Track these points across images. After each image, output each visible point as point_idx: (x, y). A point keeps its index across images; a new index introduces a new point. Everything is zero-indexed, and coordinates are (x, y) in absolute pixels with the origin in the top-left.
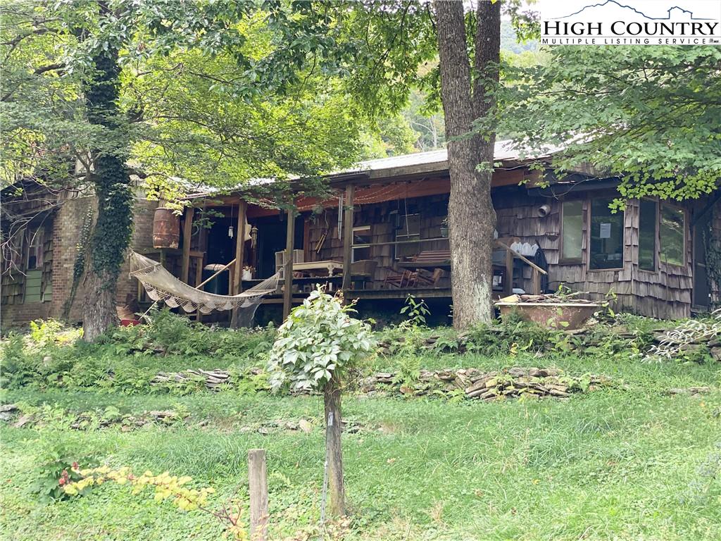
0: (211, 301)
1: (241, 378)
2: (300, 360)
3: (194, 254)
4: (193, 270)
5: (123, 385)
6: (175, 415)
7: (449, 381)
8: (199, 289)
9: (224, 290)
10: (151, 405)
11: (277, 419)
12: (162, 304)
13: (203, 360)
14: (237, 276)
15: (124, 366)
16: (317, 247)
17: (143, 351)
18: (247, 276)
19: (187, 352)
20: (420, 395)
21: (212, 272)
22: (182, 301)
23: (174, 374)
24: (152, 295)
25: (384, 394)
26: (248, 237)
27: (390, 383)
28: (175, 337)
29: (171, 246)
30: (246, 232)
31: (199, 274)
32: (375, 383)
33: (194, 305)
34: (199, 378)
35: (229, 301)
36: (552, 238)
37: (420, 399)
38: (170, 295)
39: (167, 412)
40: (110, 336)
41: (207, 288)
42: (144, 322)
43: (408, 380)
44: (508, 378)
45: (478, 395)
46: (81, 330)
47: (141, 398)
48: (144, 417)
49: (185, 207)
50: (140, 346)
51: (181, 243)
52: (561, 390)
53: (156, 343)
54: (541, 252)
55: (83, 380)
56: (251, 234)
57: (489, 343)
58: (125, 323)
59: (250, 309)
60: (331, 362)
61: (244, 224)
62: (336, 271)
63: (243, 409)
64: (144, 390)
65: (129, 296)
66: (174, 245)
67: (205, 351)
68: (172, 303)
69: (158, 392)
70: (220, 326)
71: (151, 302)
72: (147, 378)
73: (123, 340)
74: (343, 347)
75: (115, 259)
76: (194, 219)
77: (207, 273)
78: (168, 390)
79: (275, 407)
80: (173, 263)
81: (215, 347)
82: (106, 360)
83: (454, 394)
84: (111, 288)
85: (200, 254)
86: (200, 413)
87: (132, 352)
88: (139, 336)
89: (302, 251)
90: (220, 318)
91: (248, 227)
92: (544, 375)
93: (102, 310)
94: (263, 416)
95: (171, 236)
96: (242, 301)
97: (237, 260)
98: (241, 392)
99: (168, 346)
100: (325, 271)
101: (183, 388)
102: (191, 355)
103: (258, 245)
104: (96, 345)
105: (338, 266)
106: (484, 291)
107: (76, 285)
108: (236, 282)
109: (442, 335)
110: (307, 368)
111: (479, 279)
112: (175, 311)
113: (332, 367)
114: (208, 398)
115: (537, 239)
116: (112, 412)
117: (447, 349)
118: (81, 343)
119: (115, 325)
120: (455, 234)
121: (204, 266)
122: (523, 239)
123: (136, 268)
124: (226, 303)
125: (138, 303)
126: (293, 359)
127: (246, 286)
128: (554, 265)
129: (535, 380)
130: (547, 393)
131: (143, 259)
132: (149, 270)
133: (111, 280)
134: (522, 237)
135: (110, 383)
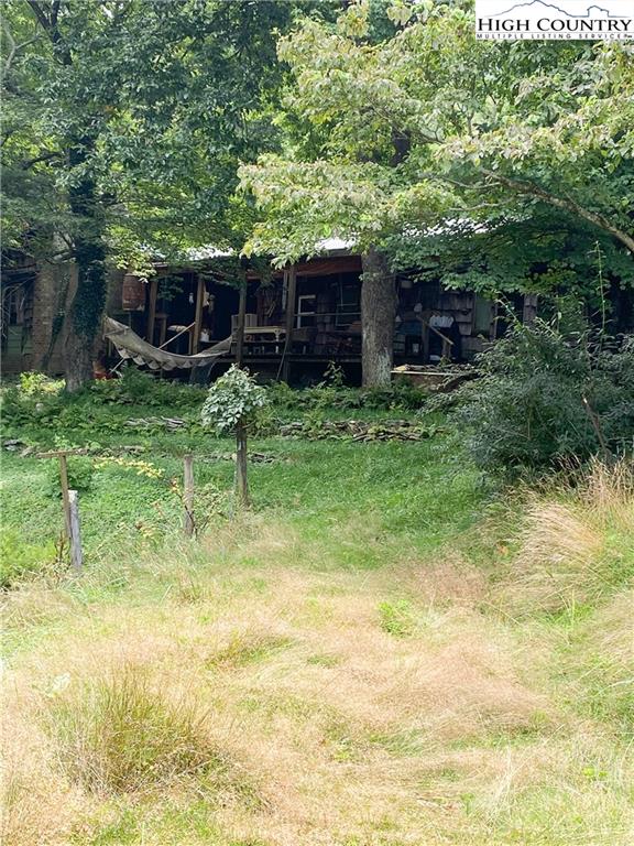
0: (172, 360)
1: (193, 424)
2: (219, 410)
3: (159, 316)
4: (157, 331)
5: (102, 427)
6: (142, 448)
7: (343, 429)
8: (163, 349)
9: (184, 351)
10: (126, 442)
11: (217, 452)
12: (130, 361)
13: (165, 409)
14: (196, 338)
15: (102, 413)
16: (269, 312)
17: (115, 401)
18: (205, 338)
19: (153, 403)
20: (321, 438)
21: (175, 333)
22: (148, 360)
23: (142, 420)
24: (123, 354)
25: (296, 437)
26: (206, 303)
27: (300, 430)
28: (142, 391)
29: (139, 309)
30: (205, 299)
31: (163, 334)
32: (291, 429)
33: (158, 362)
34: (161, 423)
35: (188, 361)
36: (465, 313)
37: (322, 441)
38: (138, 354)
39: (137, 447)
40: (89, 388)
41: (170, 348)
42: (116, 376)
43: (314, 428)
44: (382, 428)
45: (362, 439)
46: (63, 382)
47: (117, 437)
48: (120, 450)
49: (151, 275)
50: (113, 397)
51: (147, 306)
52: (416, 436)
53: (126, 395)
54: (456, 325)
55: (69, 422)
56: (209, 300)
57: (382, 401)
58: (99, 377)
59: (206, 367)
60: (238, 413)
61: (203, 291)
62: (282, 336)
63: (192, 446)
64: (118, 431)
65: (101, 352)
66: (141, 308)
67: (167, 403)
68: (139, 361)
69: (129, 433)
70: (181, 381)
71: (120, 358)
72: (120, 423)
73: (100, 392)
74: (246, 403)
75: (93, 323)
76: (158, 292)
77: (171, 334)
78: (136, 432)
79: (216, 445)
80: (139, 325)
81: (175, 399)
82: (86, 408)
83: (344, 437)
84: (88, 347)
85: (164, 316)
86: (161, 448)
87: (106, 402)
88: (113, 389)
89: (256, 316)
90: (181, 375)
91: (206, 294)
92: (407, 425)
93: (81, 366)
94: (207, 451)
95: (138, 300)
96: (199, 360)
97: (196, 323)
98: (192, 434)
99: (136, 399)
100: (272, 335)
101: (149, 431)
102: (155, 405)
103: (215, 310)
104: (76, 395)
105: (284, 331)
106: (386, 360)
107: (54, 340)
108: (195, 343)
109: (349, 394)
110: (224, 415)
111: (381, 352)
112: (142, 368)
113: (238, 416)
114: (168, 438)
115: (453, 313)
116: (95, 446)
117: (352, 406)
118: (63, 392)
119: (92, 379)
120: (365, 314)
121: (168, 326)
122: (442, 312)
123: (108, 331)
124: (185, 361)
125: (109, 359)
126: (216, 410)
127: (203, 347)
128: (467, 336)
129: (401, 429)
130: (408, 438)
131: (115, 323)
132: (120, 333)
133: (89, 341)
134: (441, 311)
135: (91, 426)
